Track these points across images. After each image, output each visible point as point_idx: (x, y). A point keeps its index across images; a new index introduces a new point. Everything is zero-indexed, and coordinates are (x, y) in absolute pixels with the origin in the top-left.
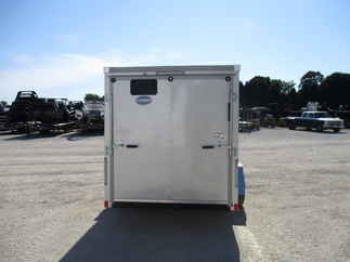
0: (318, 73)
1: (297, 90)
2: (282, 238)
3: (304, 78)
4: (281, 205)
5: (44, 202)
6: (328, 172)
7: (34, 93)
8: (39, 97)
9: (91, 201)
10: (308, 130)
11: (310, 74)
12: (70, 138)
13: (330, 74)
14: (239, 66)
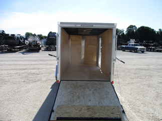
0: (135, 26)
1: (125, 33)
2: (131, 94)
3: (128, 28)
4: (127, 82)
5: (24, 81)
6: (142, 69)
7: (3, 31)
8: (6, 33)
9: (45, 81)
10: (130, 52)
11: (131, 27)
12: (23, 53)
13: (139, 27)
14: (116, 24)
